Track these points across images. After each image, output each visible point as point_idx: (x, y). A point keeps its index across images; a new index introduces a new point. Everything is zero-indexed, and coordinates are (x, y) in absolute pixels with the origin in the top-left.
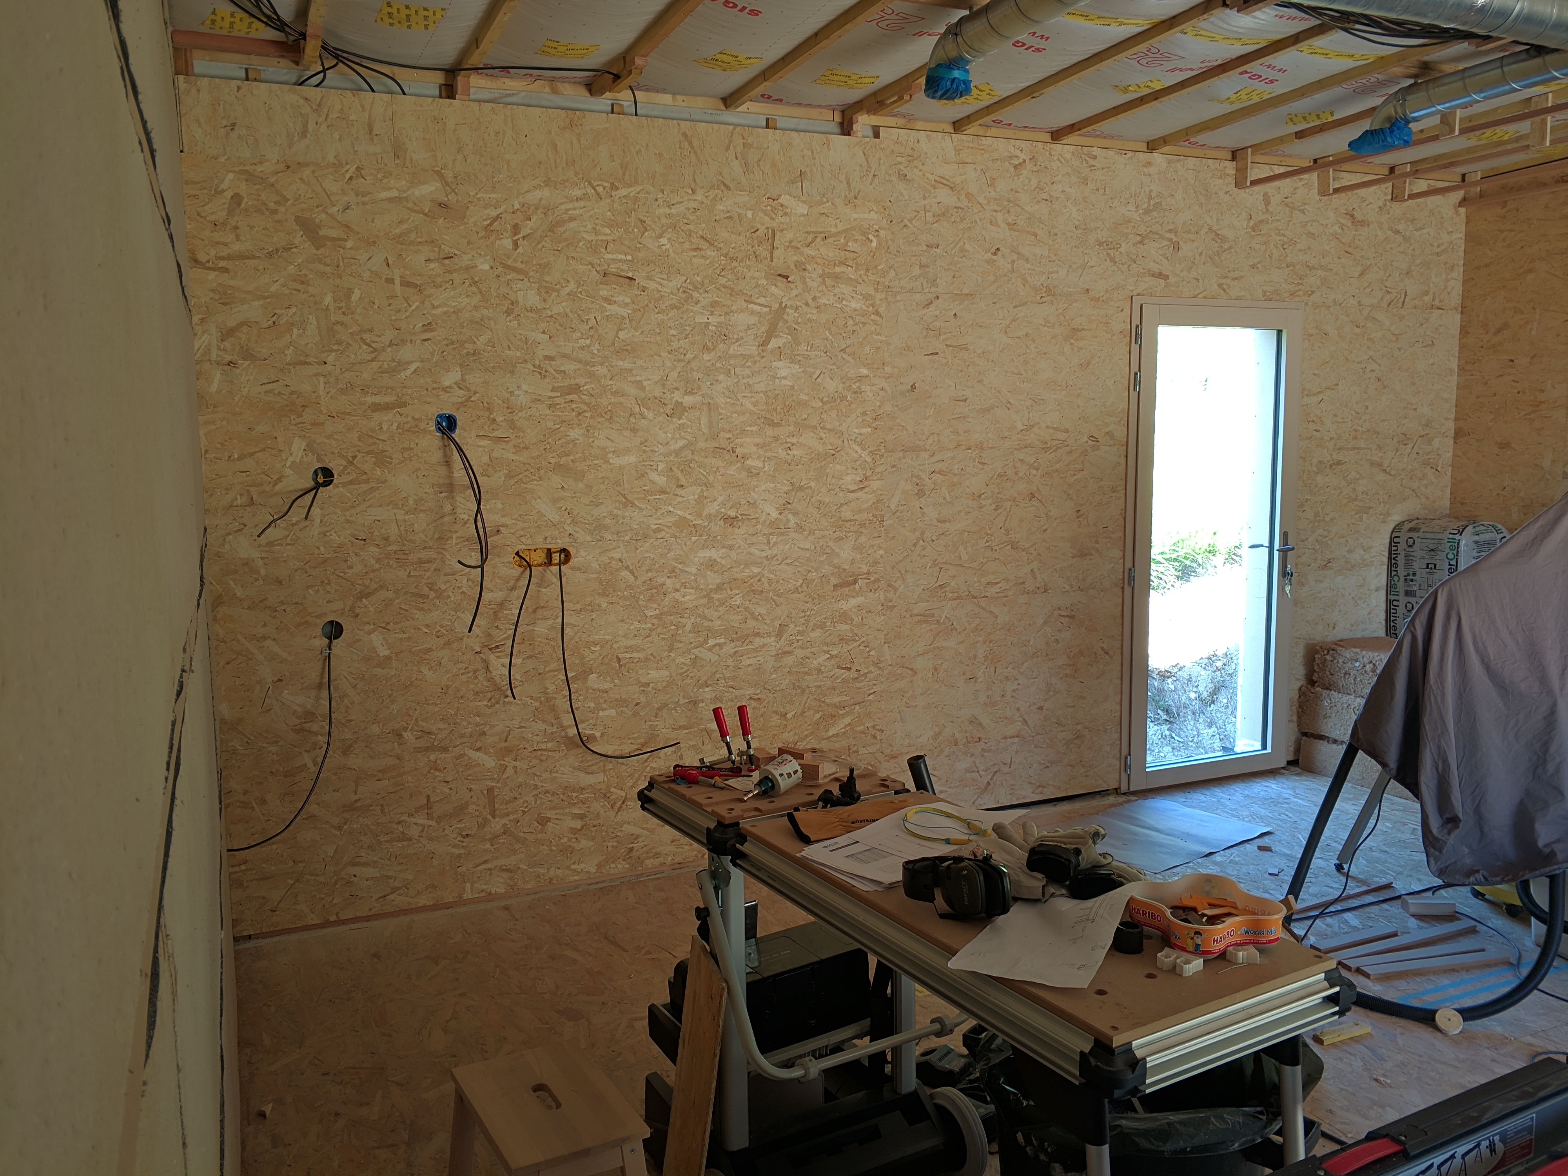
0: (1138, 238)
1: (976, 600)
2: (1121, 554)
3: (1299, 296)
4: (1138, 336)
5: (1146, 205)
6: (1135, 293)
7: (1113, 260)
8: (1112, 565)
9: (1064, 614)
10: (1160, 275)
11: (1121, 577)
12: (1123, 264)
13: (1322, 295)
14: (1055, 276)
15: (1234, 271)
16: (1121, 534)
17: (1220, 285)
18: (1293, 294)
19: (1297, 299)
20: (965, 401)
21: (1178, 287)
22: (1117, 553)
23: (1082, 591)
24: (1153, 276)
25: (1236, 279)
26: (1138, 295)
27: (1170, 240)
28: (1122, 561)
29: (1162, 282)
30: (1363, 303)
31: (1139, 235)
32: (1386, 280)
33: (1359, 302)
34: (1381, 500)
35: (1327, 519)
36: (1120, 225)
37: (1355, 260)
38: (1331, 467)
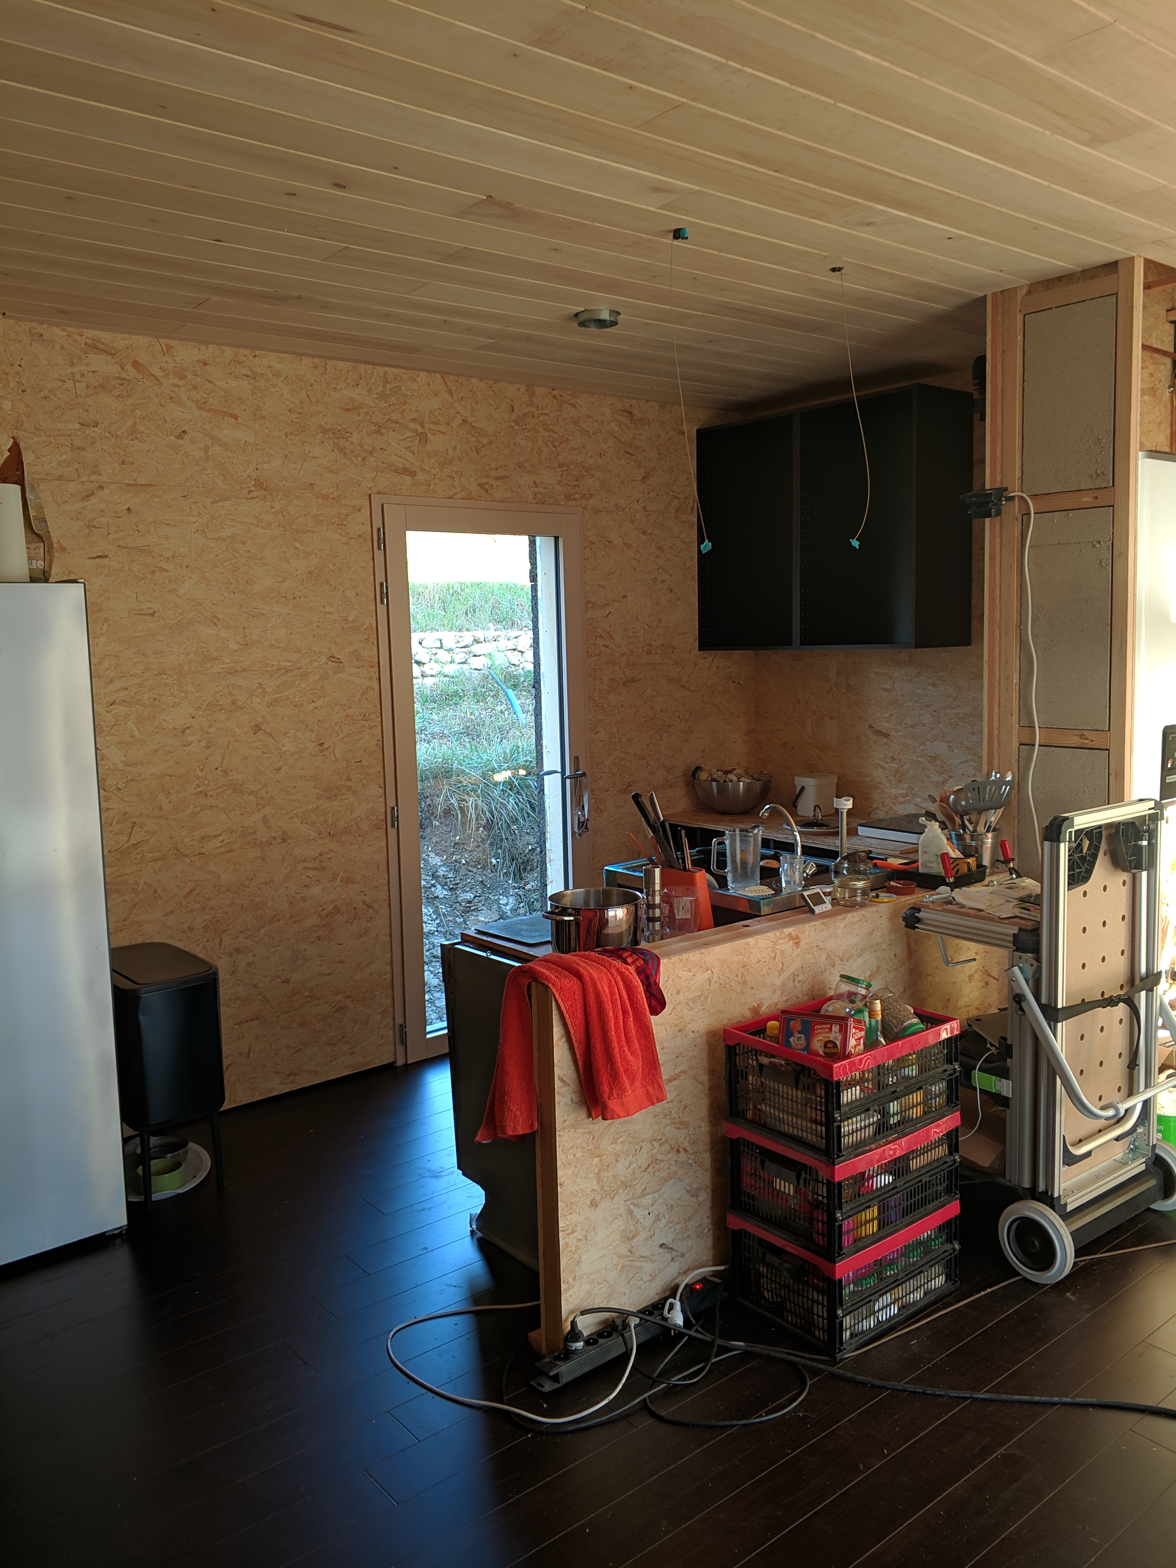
0: (373, 427)
1: (187, 859)
2: (382, 791)
3: (575, 499)
4: (382, 541)
5: (380, 389)
6: (374, 490)
7: (342, 450)
8: (371, 805)
9: (312, 865)
10: (405, 471)
11: (383, 817)
12: (356, 457)
13: (602, 499)
14: (266, 467)
15: (497, 469)
16: (380, 768)
17: (481, 485)
18: (569, 497)
19: (574, 503)
20: (153, 615)
21: (429, 485)
22: (375, 790)
23: (333, 836)
24: (396, 471)
25: (498, 478)
26: (379, 493)
27: (415, 431)
28: (382, 799)
29: (408, 479)
30: (648, 508)
31: (375, 424)
32: (673, 484)
33: (644, 507)
34: (682, 717)
35: (624, 740)
36: (349, 410)
37: (636, 461)
38: (624, 684)
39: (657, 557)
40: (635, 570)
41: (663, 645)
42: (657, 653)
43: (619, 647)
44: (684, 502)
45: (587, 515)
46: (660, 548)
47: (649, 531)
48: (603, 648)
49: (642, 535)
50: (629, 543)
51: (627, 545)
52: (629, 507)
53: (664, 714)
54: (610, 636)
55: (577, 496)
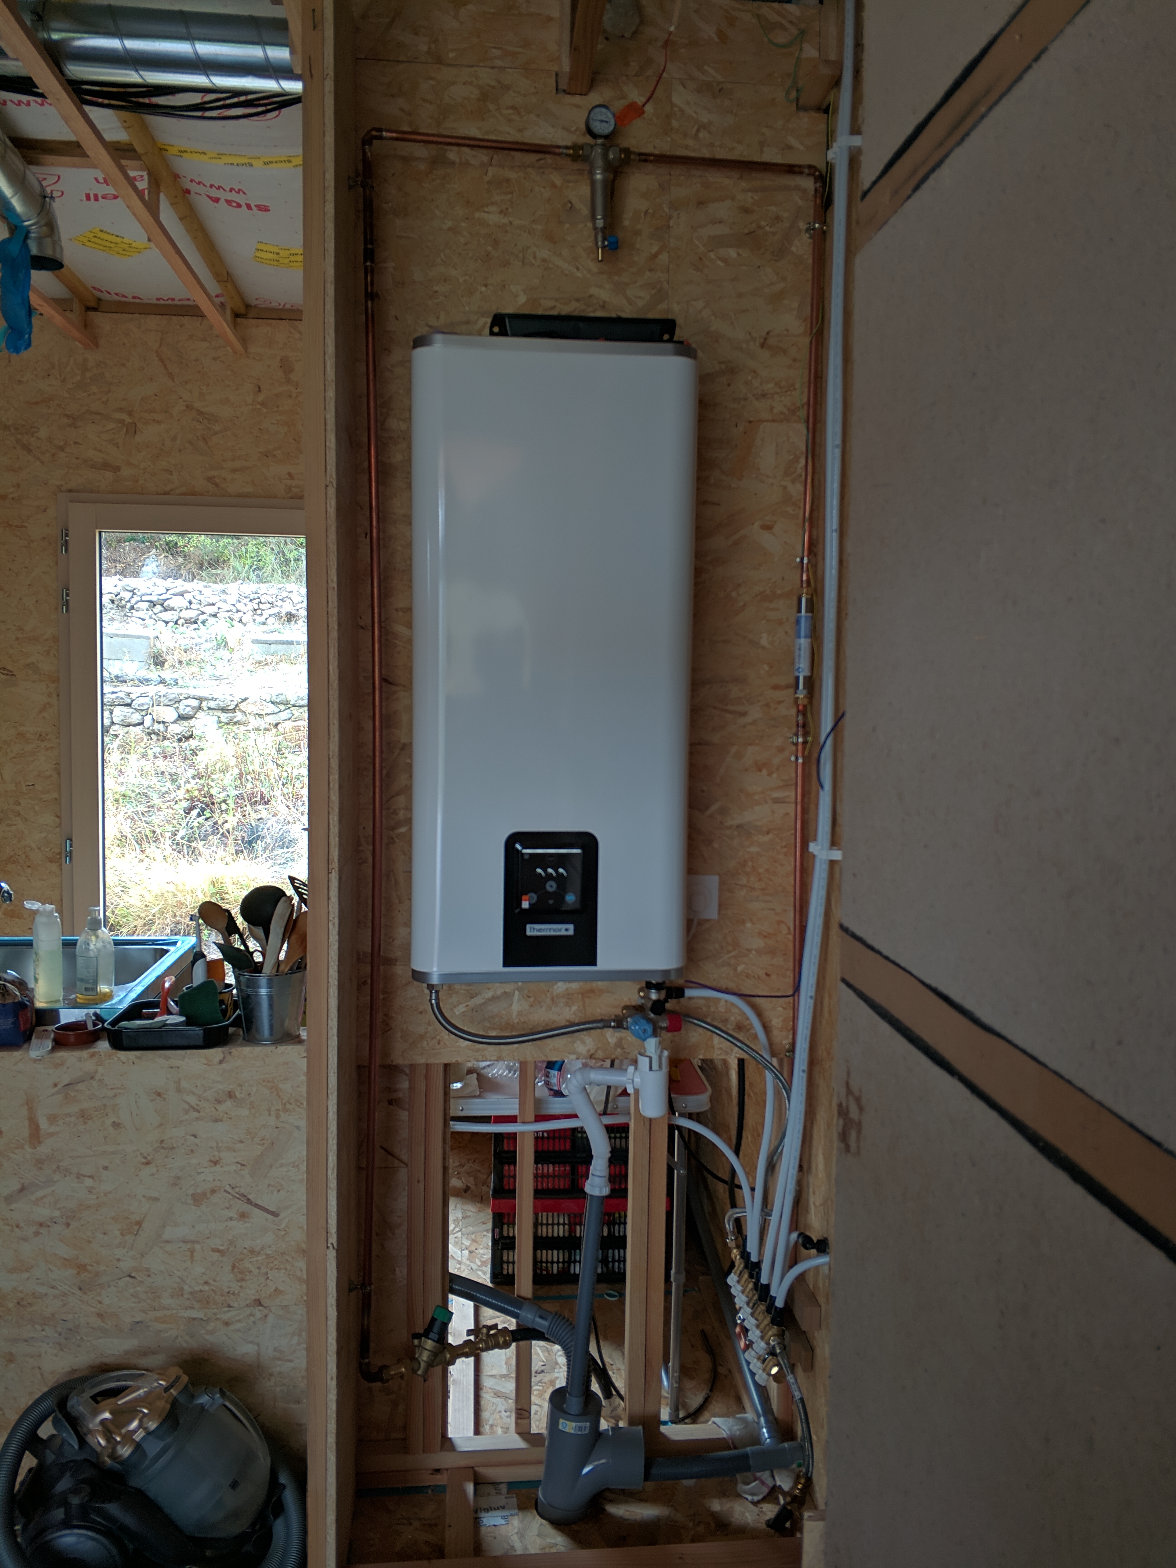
0: (66, 420)
2: (59, 820)
5: (79, 378)
6: (64, 488)
7: (27, 448)
8: (44, 835)
10: (106, 466)
11: (58, 850)
12: (43, 453)
15: (233, 460)
17: (210, 479)
21: (137, 481)
22: (48, 819)
24: (93, 467)
25: (234, 471)
27: (122, 421)
28: (58, 830)
29: (109, 475)
31: (68, 416)
36: (37, 403)
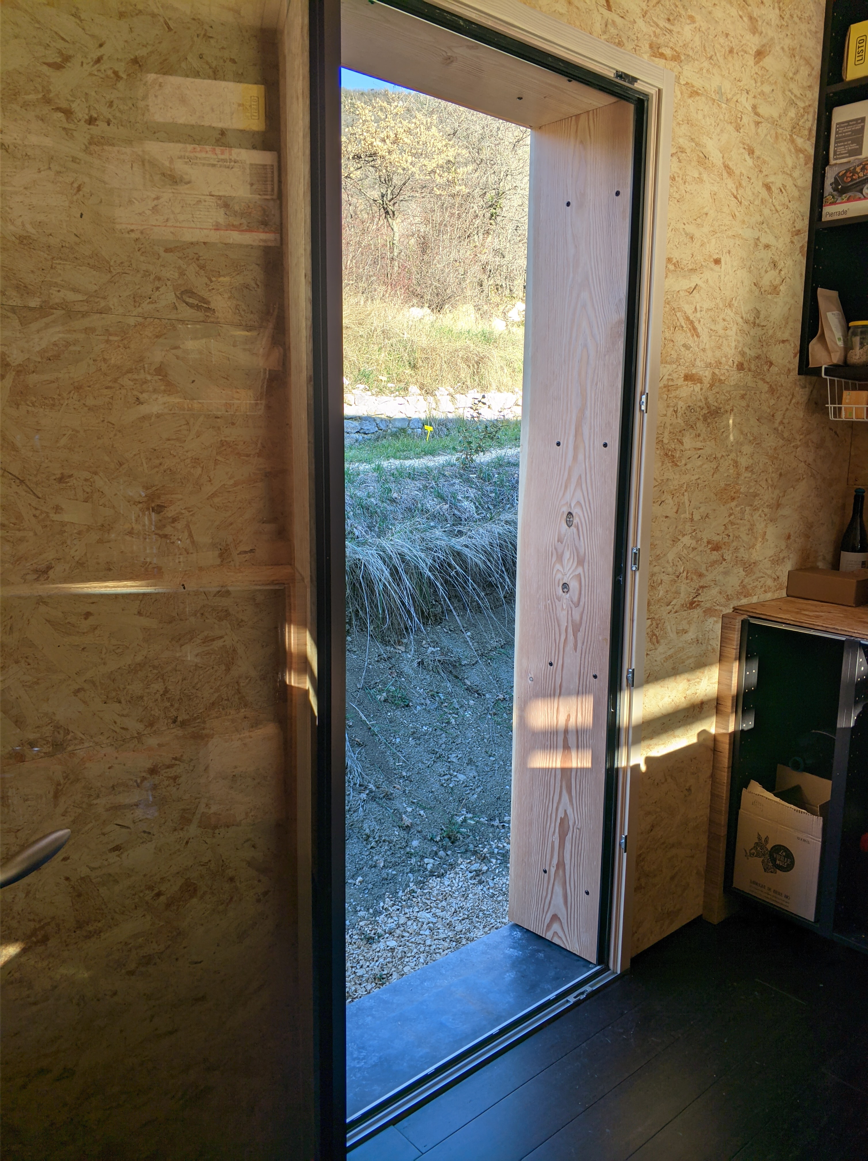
3: (663, 56)
19: (661, 62)
30: (760, 110)
32: (792, 78)
33: (754, 107)
34: (770, 481)
35: (696, 517)
37: (751, 18)
38: (705, 420)
39: (763, 201)
40: (734, 216)
41: (758, 357)
42: (750, 370)
43: (704, 350)
44: (802, 116)
45: (678, 93)
46: (768, 187)
47: (757, 153)
48: (683, 349)
49: (747, 157)
50: (731, 166)
51: (726, 167)
52: (735, 99)
53: (749, 475)
54: (695, 329)
55: (668, 52)
